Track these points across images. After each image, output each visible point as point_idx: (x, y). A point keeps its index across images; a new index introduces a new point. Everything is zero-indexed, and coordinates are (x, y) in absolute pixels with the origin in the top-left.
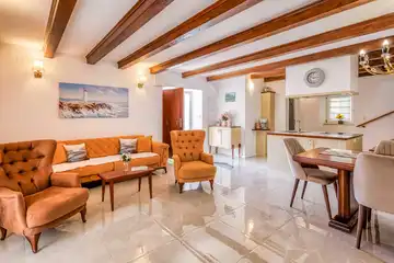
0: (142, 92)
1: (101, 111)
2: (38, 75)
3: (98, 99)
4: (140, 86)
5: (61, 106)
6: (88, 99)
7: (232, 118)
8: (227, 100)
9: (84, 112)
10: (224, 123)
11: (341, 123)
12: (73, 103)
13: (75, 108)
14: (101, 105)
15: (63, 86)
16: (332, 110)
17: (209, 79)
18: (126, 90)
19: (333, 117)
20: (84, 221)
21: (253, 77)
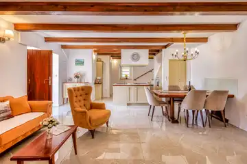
7: (82, 76)
8: (76, 64)
11: (126, 78)
16: (123, 73)
17: (63, 47)
19: (124, 76)
21: (95, 51)
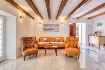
0: (63, 25)
1: (52, 31)
2: (40, 23)
3: (51, 28)
4: (62, 23)
5: (44, 30)
6: (49, 28)
7: (100, 33)
8: (98, 26)
9: (48, 31)
10: (96, 35)
12: (46, 29)
13: (46, 30)
14: (52, 29)
15: (44, 25)
18: (58, 25)
20: (37, 57)
